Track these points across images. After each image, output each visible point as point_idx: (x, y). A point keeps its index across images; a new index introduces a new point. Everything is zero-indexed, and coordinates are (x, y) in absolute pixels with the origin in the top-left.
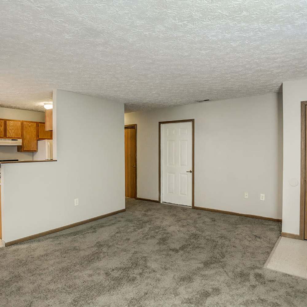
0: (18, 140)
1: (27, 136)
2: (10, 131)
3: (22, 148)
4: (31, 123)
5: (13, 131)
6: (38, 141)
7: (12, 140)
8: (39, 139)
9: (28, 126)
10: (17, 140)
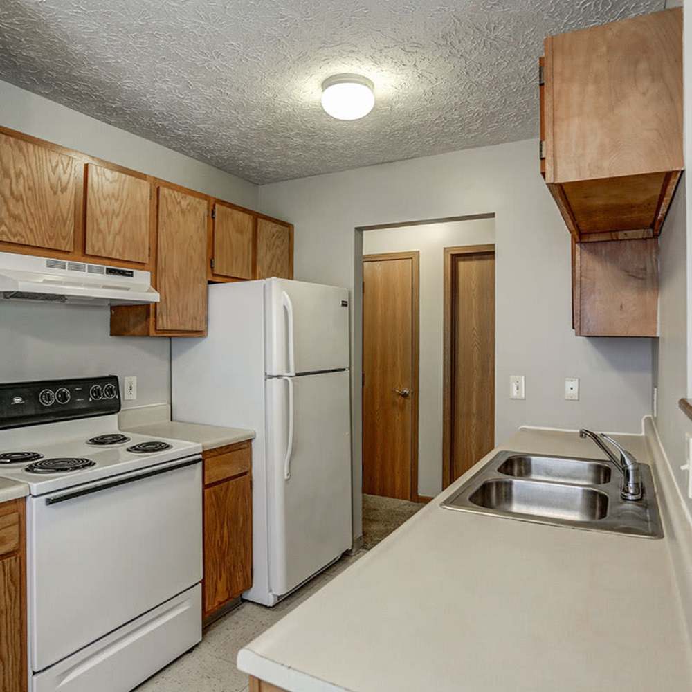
0: (135, 271)
1: (172, 259)
2: (103, 225)
3: (152, 318)
4: (189, 198)
5: (116, 223)
6: (212, 286)
7: (110, 271)
8: (215, 275)
9: (178, 208)
10: (131, 275)
